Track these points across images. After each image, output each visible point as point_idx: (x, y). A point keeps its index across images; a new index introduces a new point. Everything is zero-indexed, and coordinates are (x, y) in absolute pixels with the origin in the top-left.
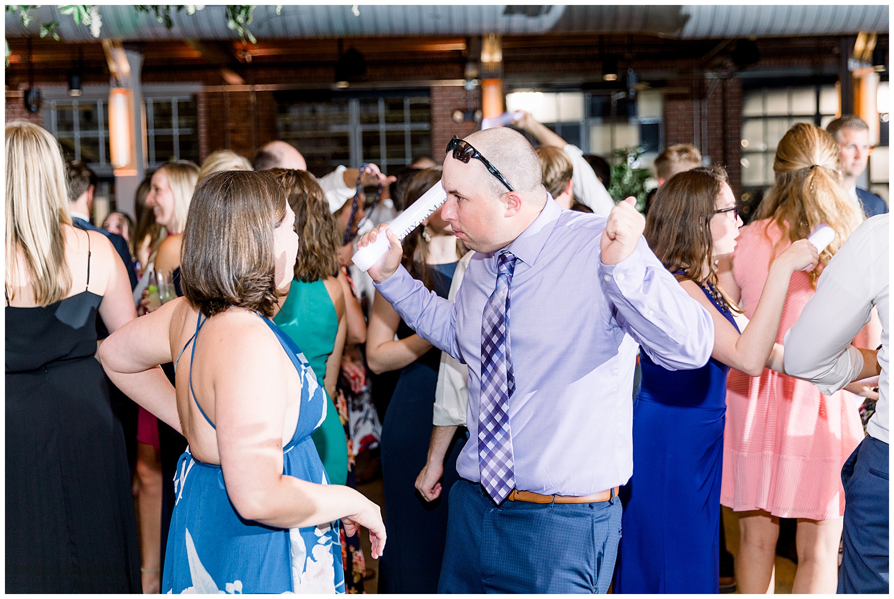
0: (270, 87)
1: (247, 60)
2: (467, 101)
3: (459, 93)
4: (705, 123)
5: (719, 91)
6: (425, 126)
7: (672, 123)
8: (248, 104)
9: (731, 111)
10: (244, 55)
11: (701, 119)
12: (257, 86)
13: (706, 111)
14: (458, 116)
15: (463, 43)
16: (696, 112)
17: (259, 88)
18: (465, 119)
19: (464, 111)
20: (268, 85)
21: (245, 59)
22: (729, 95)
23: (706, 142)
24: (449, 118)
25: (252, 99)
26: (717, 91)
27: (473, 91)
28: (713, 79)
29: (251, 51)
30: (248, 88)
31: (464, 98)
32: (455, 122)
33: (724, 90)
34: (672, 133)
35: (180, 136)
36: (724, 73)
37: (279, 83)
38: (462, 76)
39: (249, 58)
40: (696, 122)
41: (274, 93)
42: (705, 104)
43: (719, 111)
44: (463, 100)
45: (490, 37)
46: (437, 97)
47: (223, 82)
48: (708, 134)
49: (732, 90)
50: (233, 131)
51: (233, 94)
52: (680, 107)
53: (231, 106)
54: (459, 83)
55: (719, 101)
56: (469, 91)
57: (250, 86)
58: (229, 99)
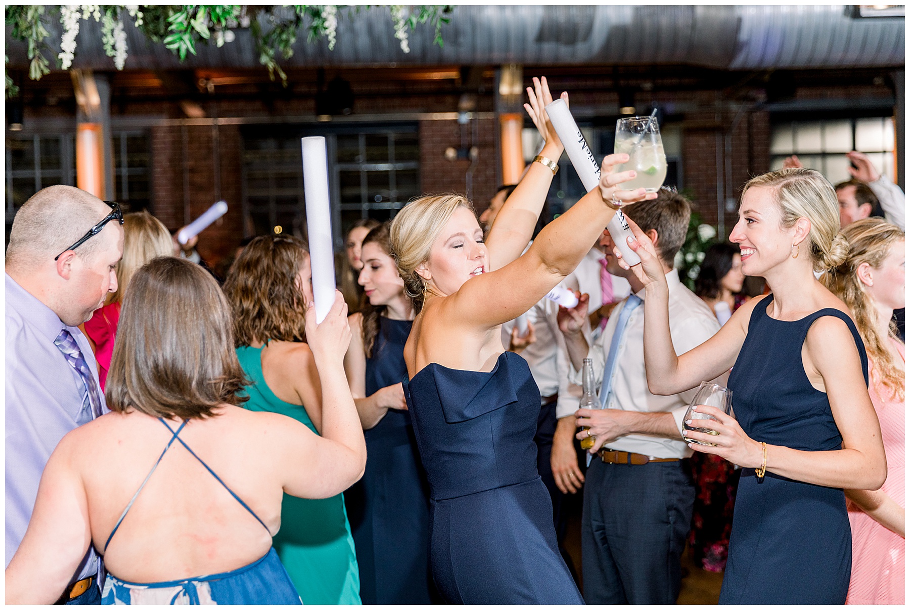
0: (235, 121)
1: (209, 89)
2: (460, 136)
3: (451, 128)
4: (729, 162)
5: (744, 125)
6: (412, 165)
7: (692, 162)
8: (210, 140)
9: (758, 148)
10: (206, 85)
11: (724, 158)
12: (220, 119)
13: (730, 148)
14: (451, 153)
15: (456, 71)
16: (719, 149)
17: (222, 121)
18: (458, 157)
19: (458, 148)
20: (232, 118)
21: (206, 88)
22: (755, 130)
23: (731, 183)
24: (441, 156)
25: (215, 133)
26: (742, 125)
27: (467, 125)
28: (737, 112)
29: (214, 79)
30: (209, 122)
31: (457, 133)
32: (447, 160)
33: (750, 124)
34: (692, 173)
35: (129, 177)
36: (750, 106)
37: (244, 117)
38: (456, 109)
39: (211, 88)
40: (719, 161)
41: (240, 128)
42: (728, 140)
43: (744, 148)
44: (455, 135)
45: (511, 67)
46: (426, 133)
47: (182, 114)
48: (733, 174)
49: (759, 125)
50: (192, 171)
51: (192, 129)
52: (700, 144)
53: (190, 142)
54: (450, 116)
55: (745, 137)
56: (463, 125)
57: (212, 119)
58: (187, 134)
